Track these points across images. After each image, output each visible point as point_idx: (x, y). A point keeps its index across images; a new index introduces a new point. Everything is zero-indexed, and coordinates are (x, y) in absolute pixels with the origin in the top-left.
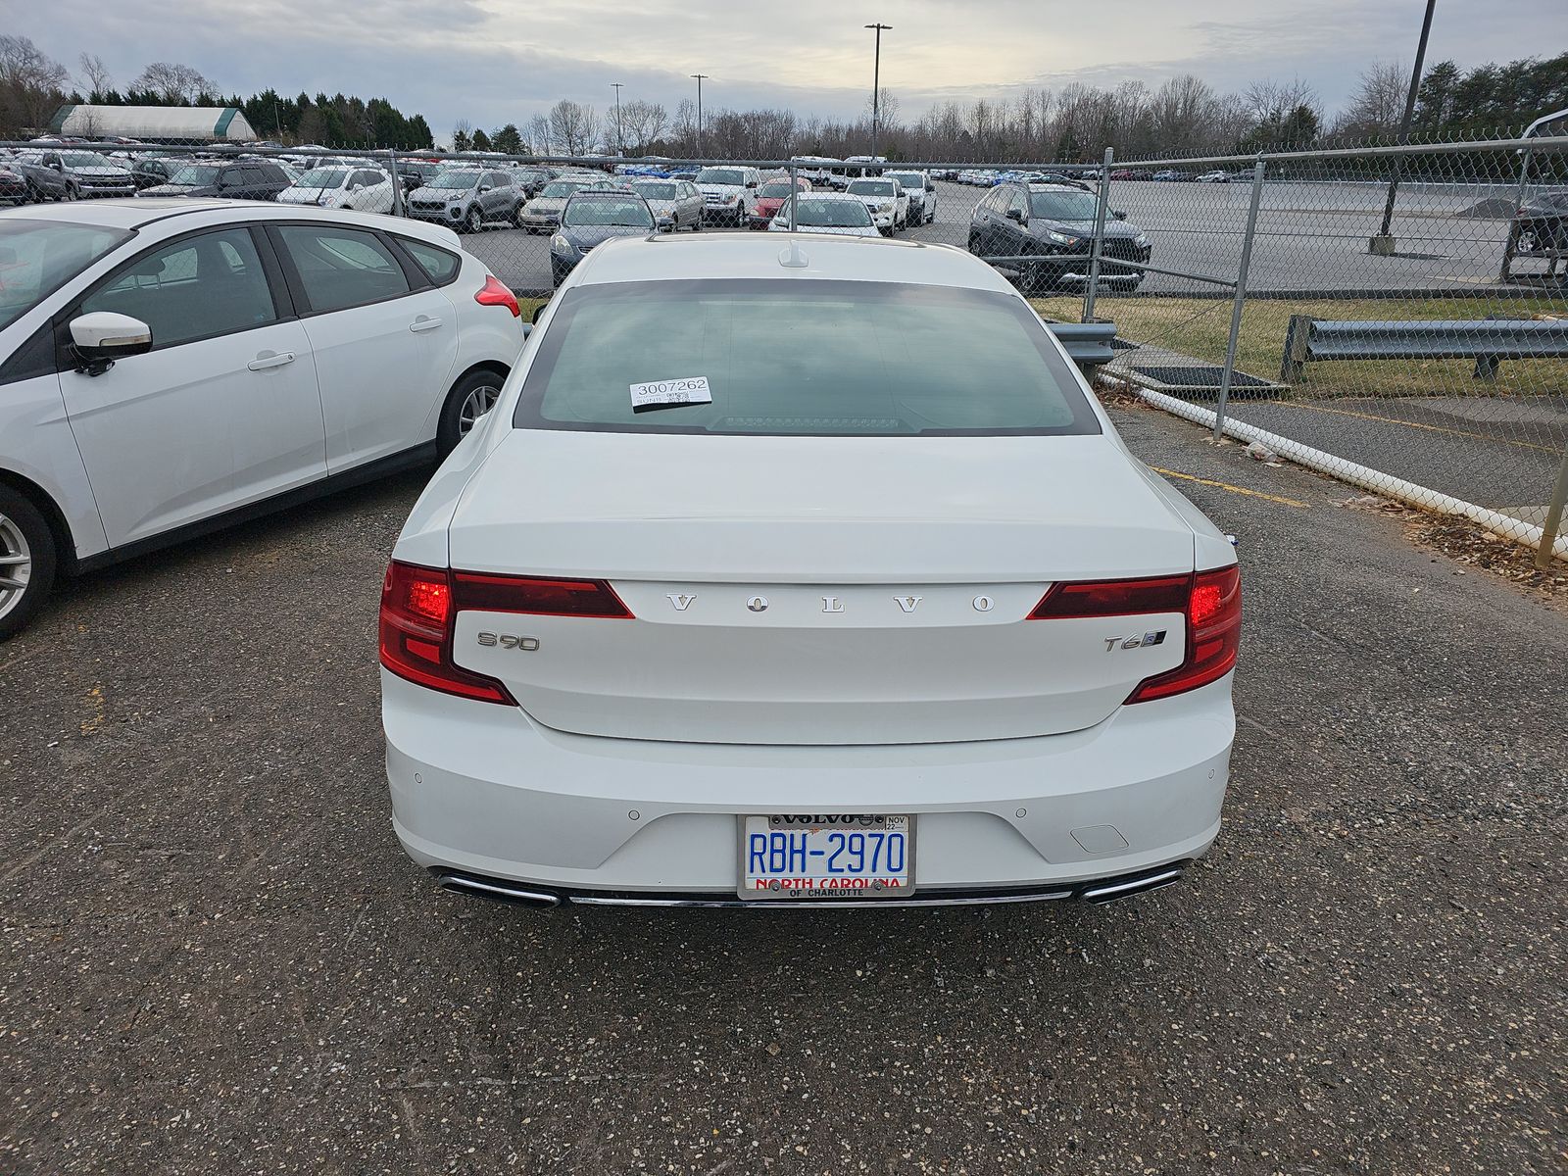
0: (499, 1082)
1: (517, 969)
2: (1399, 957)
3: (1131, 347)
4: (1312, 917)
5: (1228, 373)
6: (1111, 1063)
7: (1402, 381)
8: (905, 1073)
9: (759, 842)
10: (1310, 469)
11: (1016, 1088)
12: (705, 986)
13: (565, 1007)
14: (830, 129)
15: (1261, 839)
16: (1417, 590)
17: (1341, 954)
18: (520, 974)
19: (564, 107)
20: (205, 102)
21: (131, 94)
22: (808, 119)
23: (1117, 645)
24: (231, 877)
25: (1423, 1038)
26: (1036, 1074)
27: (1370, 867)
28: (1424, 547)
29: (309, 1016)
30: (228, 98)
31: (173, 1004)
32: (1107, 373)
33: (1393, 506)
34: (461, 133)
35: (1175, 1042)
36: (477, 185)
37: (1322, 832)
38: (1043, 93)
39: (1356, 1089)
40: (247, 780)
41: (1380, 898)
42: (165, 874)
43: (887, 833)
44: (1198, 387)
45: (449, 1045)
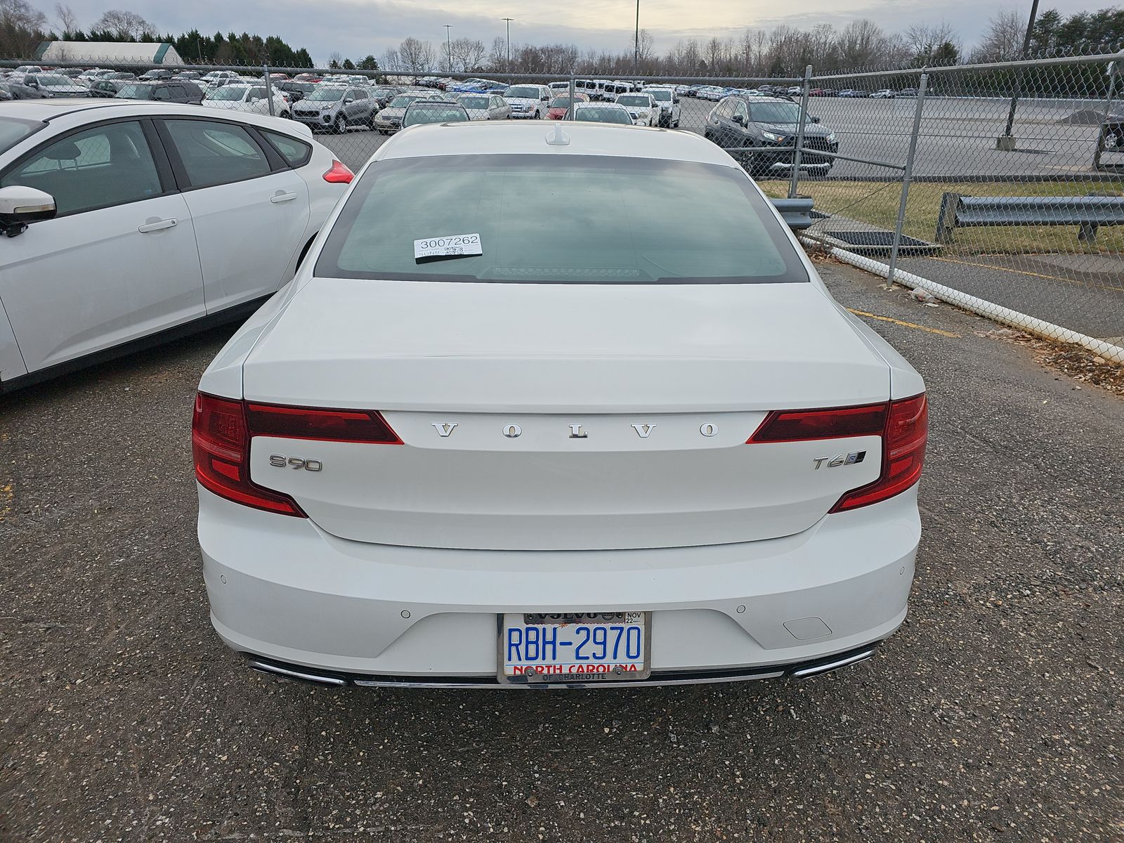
0: (298, 834)
1: (322, 729)
2: (1048, 710)
3: (825, 217)
4: (977, 676)
5: (898, 236)
6: (815, 811)
7: (1026, 242)
8: (643, 822)
9: (515, 635)
10: (960, 308)
11: (736, 835)
12: (478, 743)
13: (359, 763)
14: (604, 58)
15: (933, 608)
16: (1045, 402)
17: (1002, 709)
18: (324, 733)
19: (410, 43)
20: (147, 39)
21: (93, 33)
22: (588, 51)
23: (824, 464)
24: (94, 647)
25: (1072, 784)
26: (752, 822)
27: (1022, 632)
28: (1048, 368)
29: (144, 772)
30: (164, 36)
31: (31, 761)
32: (807, 236)
33: (1023, 337)
34: (334, 61)
35: (868, 791)
36: (343, 99)
37: (982, 602)
38: (759, 33)
39: (1020, 833)
40: (118, 562)
41: (1031, 659)
42: (40, 643)
43: (626, 626)
44: (875, 246)
45: (258, 799)
